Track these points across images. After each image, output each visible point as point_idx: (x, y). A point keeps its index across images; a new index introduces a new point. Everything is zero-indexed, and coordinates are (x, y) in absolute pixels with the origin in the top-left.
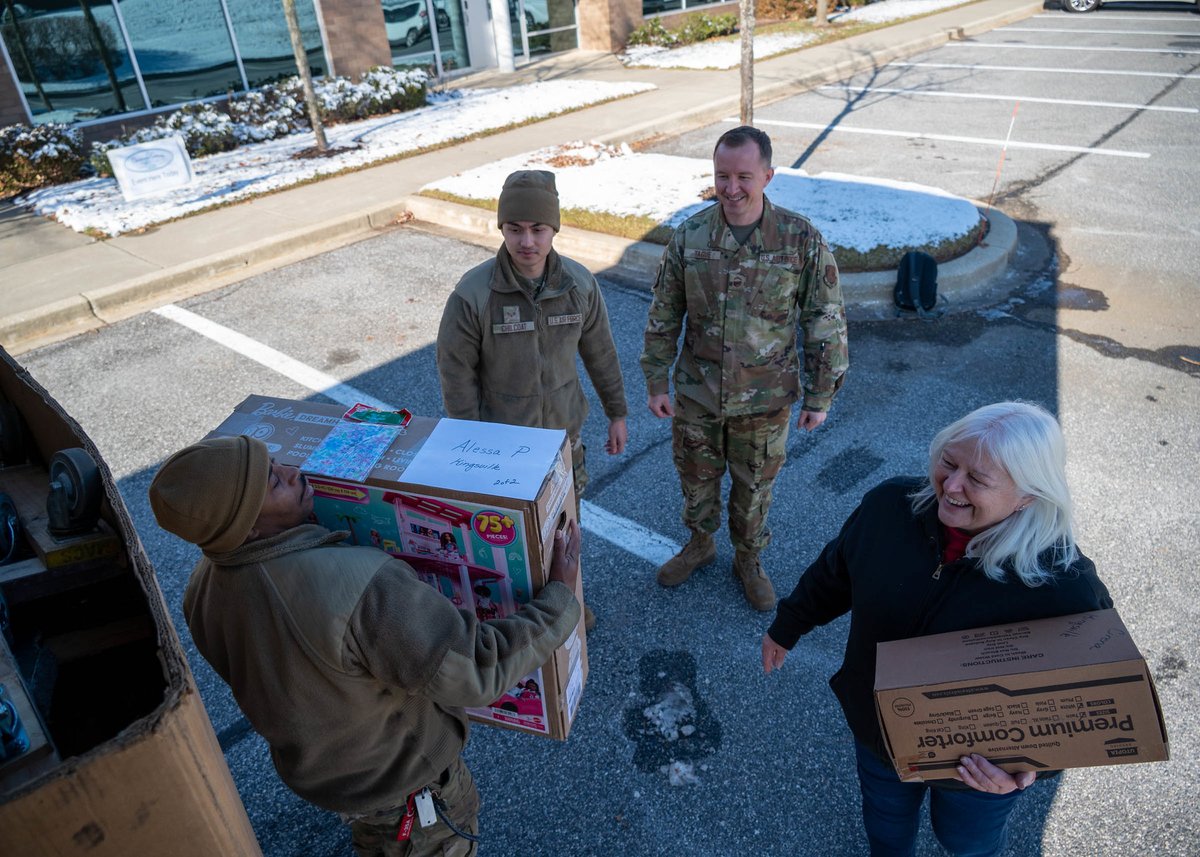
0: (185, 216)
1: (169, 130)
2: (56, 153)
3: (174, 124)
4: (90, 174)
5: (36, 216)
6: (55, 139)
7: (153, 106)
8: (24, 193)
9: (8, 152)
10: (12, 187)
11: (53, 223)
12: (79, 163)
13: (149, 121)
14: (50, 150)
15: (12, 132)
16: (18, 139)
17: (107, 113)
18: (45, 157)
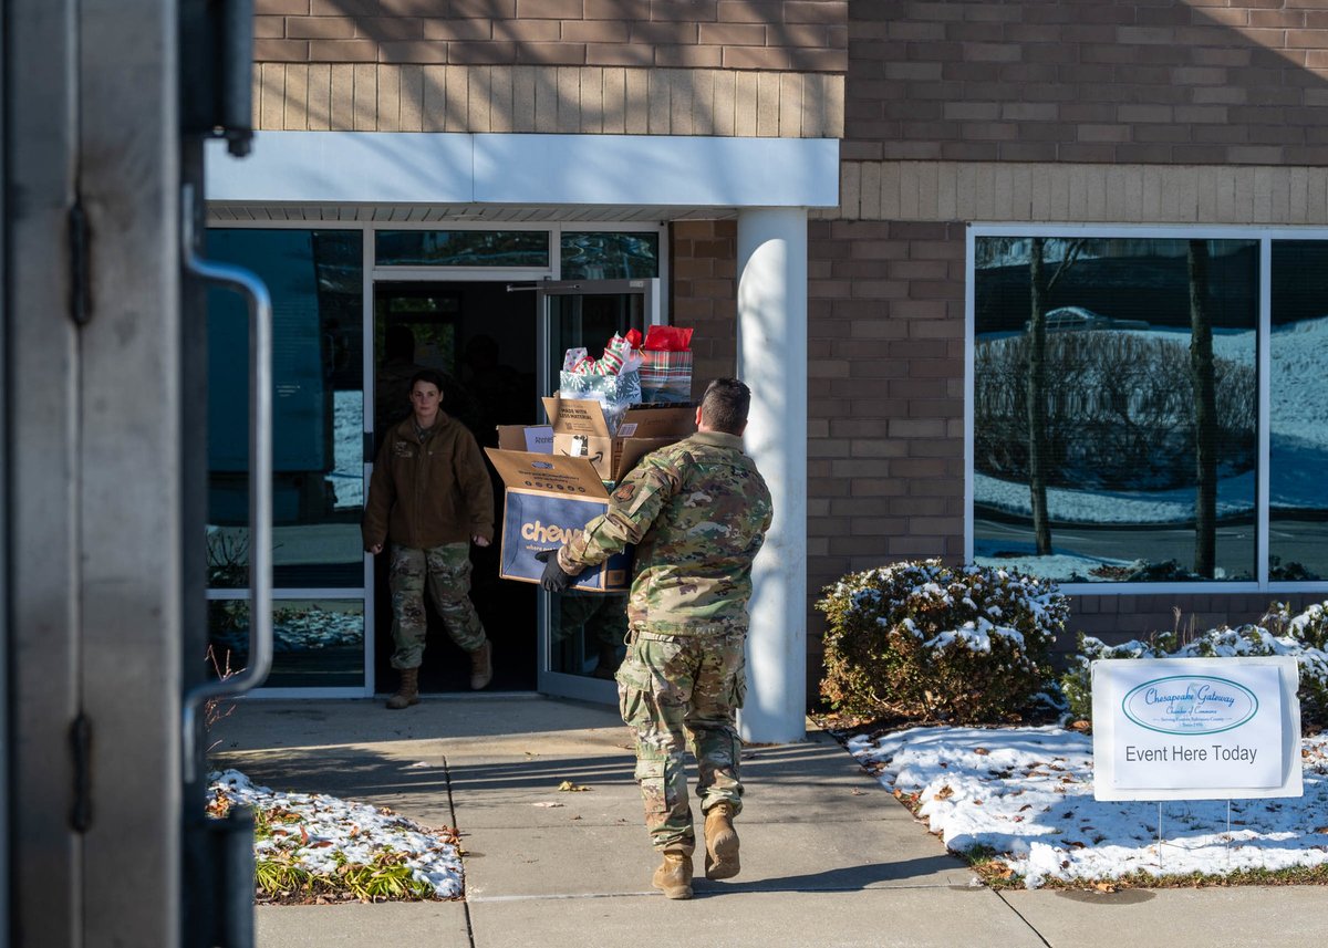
0: (1234, 879)
1: (1288, 641)
2: (986, 645)
3: (1307, 629)
4: (1051, 717)
5: (879, 786)
6: (996, 610)
7: (1275, 576)
8: (879, 726)
9: (882, 621)
10: (859, 708)
11: (905, 813)
12: (1035, 682)
13: (1244, 613)
14: (977, 637)
15: (909, 574)
16: (916, 592)
17: (1157, 573)
18: (958, 651)
